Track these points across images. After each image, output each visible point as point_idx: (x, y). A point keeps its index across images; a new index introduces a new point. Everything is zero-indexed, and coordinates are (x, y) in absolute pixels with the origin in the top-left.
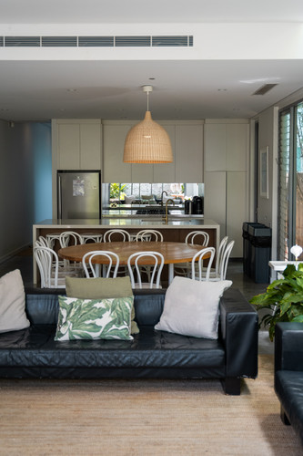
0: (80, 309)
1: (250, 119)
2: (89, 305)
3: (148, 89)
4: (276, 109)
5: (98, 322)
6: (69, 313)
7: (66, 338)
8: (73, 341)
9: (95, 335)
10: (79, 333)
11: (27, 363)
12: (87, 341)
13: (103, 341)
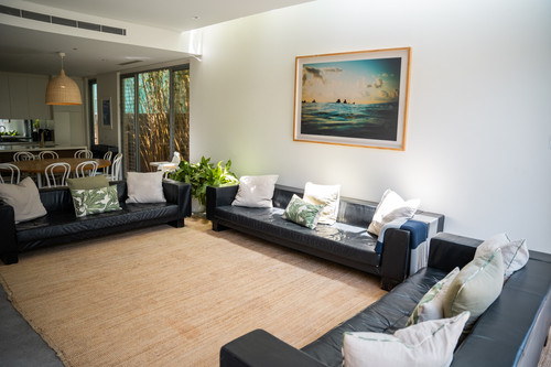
0: (89, 196)
1: (83, 78)
2: (94, 193)
3: (63, 55)
4: (118, 74)
5: (103, 202)
6: (83, 200)
7: (85, 214)
8: (88, 215)
9: (101, 210)
10: (92, 210)
11: (74, 231)
12: (96, 214)
13: (105, 212)
